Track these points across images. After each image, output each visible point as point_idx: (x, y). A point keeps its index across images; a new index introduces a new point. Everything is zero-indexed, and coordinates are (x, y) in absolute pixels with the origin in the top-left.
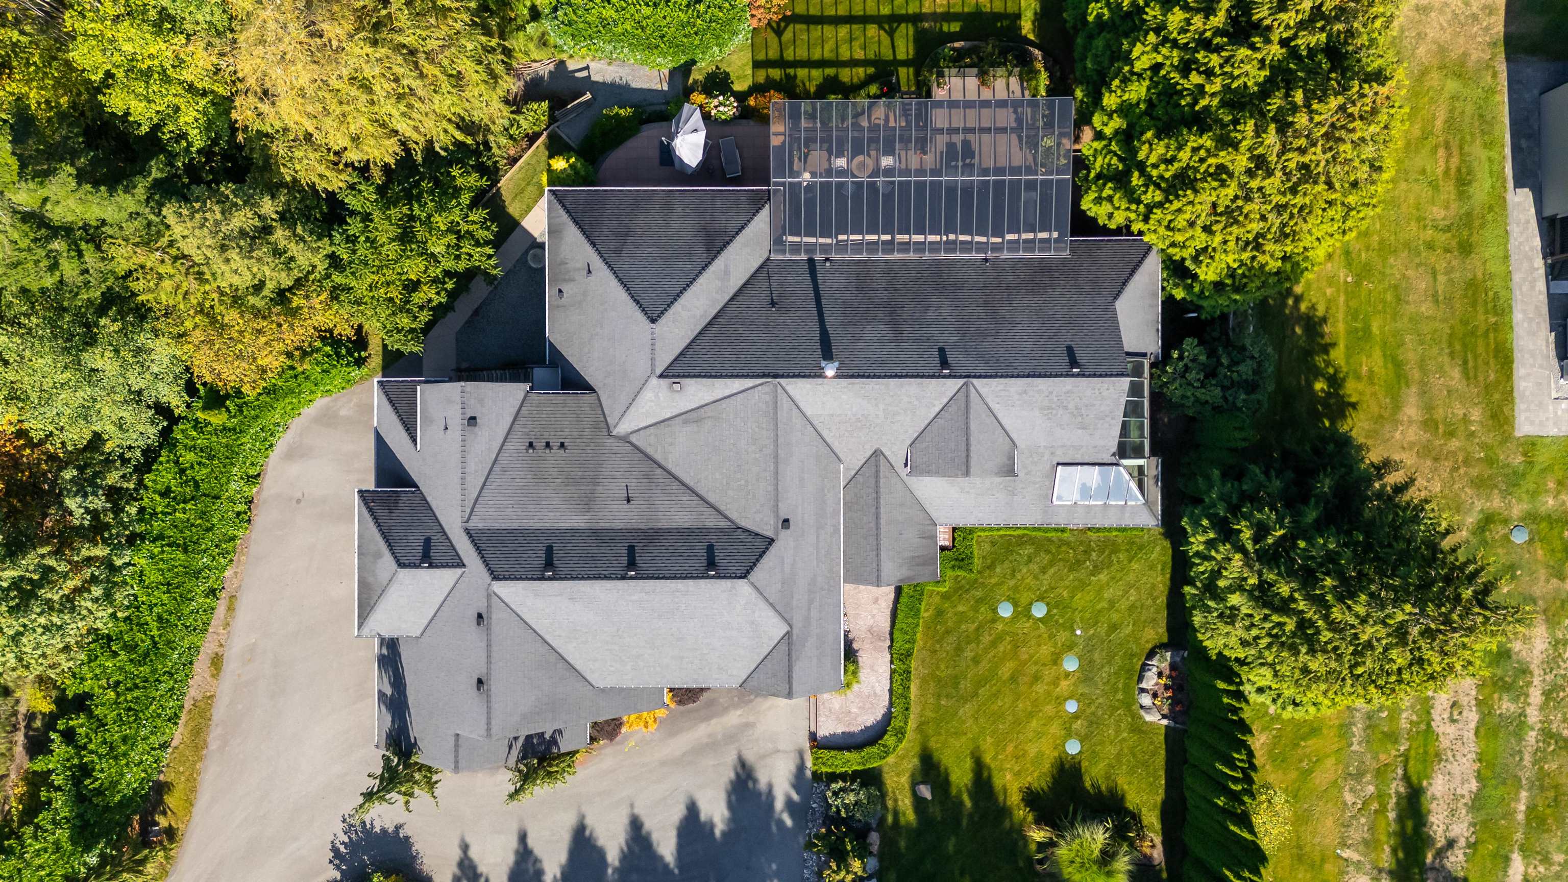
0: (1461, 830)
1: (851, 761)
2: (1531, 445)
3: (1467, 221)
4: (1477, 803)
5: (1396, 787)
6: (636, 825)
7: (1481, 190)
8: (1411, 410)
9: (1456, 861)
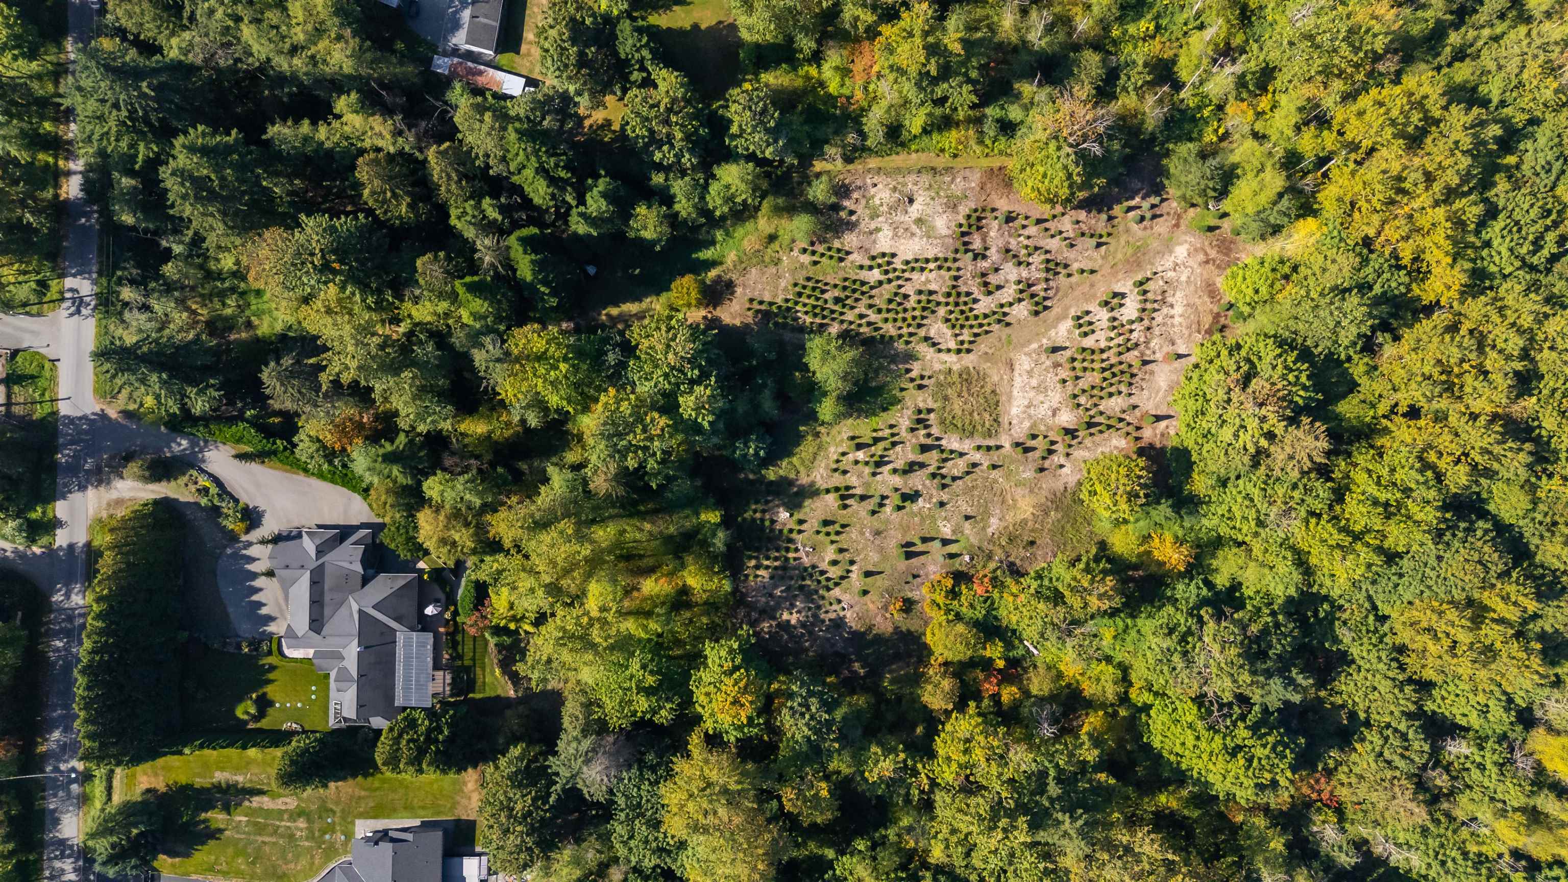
0: (254, 805)
1: (274, 647)
2: (353, 823)
3: (413, 808)
4: (261, 809)
5: (265, 788)
6: (261, 590)
7: (422, 813)
8: (363, 793)
9: (247, 803)
